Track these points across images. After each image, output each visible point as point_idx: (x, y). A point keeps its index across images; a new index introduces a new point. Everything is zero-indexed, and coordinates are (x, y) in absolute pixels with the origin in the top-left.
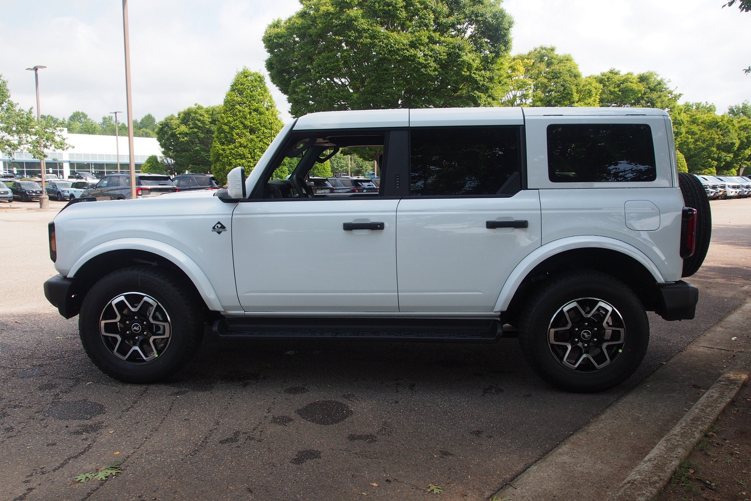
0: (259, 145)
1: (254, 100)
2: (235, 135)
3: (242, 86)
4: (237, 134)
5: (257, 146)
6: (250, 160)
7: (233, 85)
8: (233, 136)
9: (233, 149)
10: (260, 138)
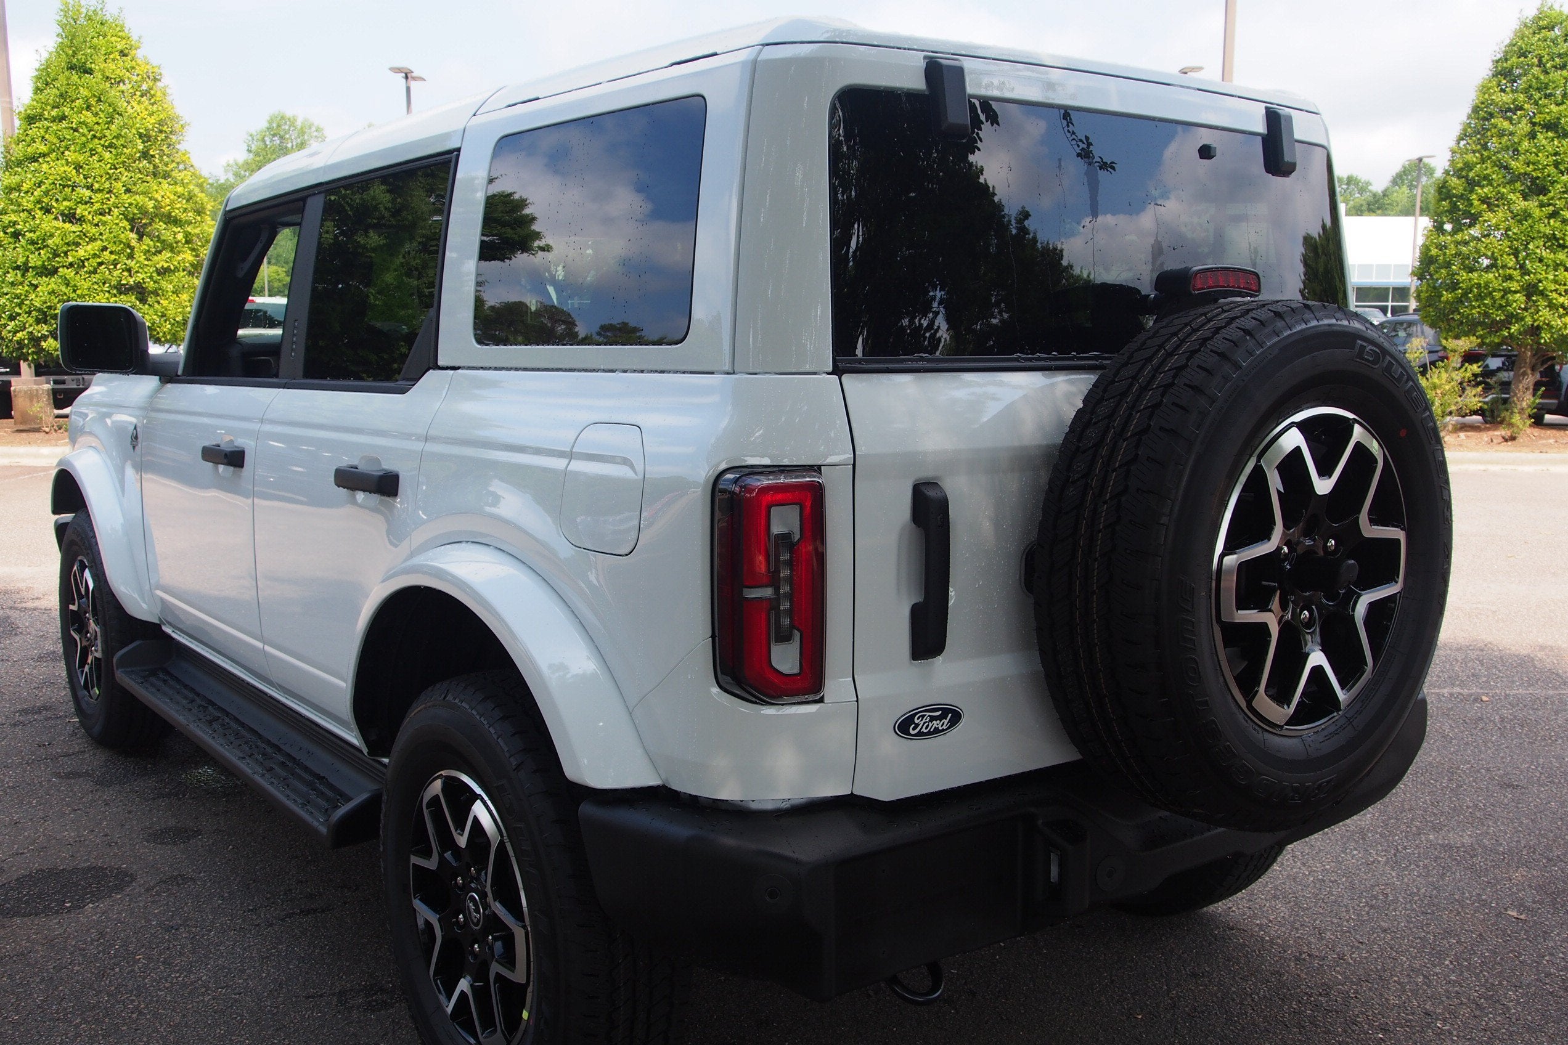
0: (1542, 229)
1: (1547, 96)
2: (1476, 203)
3: (1522, 59)
4: (1484, 200)
5: (1539, 232)
6: (1511, 271)
7: (1497, 62)
8: (1472, 205)
9: (1466, 243)
10: (1551, 208)
